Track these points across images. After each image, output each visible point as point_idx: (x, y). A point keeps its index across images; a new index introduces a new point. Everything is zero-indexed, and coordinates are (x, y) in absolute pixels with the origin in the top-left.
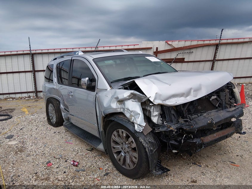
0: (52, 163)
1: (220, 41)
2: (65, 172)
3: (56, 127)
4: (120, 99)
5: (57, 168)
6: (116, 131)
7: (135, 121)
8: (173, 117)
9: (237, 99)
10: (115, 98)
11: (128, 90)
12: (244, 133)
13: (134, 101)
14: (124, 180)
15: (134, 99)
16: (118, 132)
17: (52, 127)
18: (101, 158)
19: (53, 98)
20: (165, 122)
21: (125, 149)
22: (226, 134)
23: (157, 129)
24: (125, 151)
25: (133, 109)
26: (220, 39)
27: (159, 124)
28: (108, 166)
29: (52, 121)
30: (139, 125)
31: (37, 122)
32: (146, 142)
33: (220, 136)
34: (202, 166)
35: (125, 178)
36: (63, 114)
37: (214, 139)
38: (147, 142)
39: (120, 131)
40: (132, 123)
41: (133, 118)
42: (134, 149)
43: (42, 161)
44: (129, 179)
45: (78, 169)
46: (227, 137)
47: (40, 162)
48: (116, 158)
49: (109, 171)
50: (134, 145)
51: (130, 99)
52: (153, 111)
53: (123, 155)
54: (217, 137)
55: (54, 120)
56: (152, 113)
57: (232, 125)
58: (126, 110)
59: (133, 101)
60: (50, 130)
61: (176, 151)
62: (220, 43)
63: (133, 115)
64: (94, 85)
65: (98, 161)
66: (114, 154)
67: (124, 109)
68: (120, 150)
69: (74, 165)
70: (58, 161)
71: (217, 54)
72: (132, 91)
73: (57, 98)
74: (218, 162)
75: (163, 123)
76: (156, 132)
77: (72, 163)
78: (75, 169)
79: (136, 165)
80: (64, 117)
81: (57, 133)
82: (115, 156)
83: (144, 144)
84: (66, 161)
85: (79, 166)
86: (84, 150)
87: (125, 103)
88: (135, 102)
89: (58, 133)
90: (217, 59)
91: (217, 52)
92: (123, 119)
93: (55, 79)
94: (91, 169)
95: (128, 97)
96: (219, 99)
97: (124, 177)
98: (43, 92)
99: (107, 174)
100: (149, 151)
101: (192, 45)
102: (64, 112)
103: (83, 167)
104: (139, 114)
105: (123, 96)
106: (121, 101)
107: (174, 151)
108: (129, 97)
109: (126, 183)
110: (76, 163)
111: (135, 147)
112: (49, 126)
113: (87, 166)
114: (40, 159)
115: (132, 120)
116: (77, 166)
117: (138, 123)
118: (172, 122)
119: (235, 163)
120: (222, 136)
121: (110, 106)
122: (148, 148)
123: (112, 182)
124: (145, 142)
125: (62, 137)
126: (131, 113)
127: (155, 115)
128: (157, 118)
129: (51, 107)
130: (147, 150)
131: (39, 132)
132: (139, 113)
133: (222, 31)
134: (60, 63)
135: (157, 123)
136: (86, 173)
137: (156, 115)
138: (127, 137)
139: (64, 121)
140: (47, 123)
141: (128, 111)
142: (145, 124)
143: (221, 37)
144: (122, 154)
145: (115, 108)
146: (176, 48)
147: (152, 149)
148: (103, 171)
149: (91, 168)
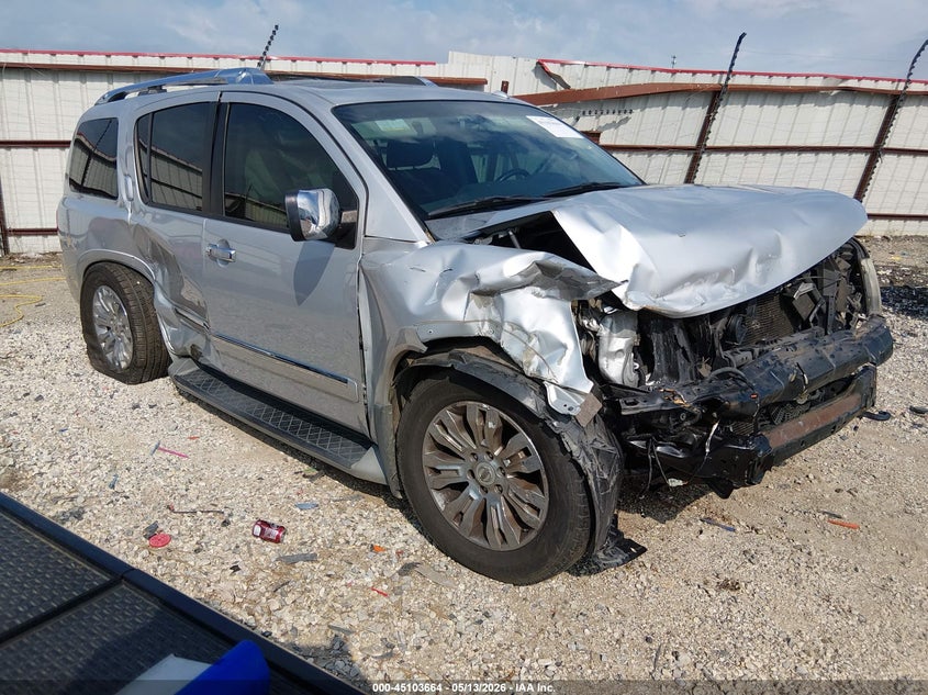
0: (167, 531)
1: (728, 79)
2: (235, 568)
3: (135, 383)
4: (487, 285)
5: (197, 551)
6: (450, 407)
7: (545, 374)
8: (681, 361)
9: (871, 298)
10: (463, 280)
11: (514, 247)
12: (885, 416)
13: (543, 292)
14: (480, 589)
15: (542, 287)
16: (463, 412)
17: (117, 383)
18: (364, 507)
19: (117, 263)
20: (648, 377)
21: (483, 477)
22: (834, 419)
23: (628, 404)
24: (484, 484)
25: (539, 327)
26: (731, 71)
27: (627, 384)
28: (405, 536)
29: (109, 356)
30: (566, 388)
31: (39, 360)
32: (587, 453)
33: (815, 427)
34: (738, 529)
35: (483, 583)
36: (166, 332)
37: (798, 436)
38: (591, 452)
39: (474, 408)
40: (533, 379)
41: (536, 360)
42: (533, 478)
43: (120, 528)
44: (500, 586)
45: (288, 554)
46: (832, 428)
47: (113, 531)
48: (443, 508)
49: (412, 559)
50: (535, 463)
51: (528, 285)
52: (610, 337)
53: (475, 497)
54: (807, 430)
55: (123, 356)
56: (604, 340)
57: (852, 386)
58: (507, 327)
59: (538, 295)
60: (111, 397)
61: (680, 483)
62: (726, 86)
63: (537, 348)
64: (349, 220)
65: (357, 518)
66: (434, 493)
67: (497, 326)
68: (461, 480)
69: (264, 537)
70: (189, 524)
71: (714, 127)
72: (539, 256)
73: (133, 265)
74: (783, 514)
75: (641, 381)
76: (623, 413)
77: (258, 530)
78: (273, 555)
79: (532, 535)
80: (169, 345)
81: (144, 406)
82: (439, 500)
83: (581, 462)
84: (226, 523)
85: (287, 539)
86: (288, 477)
87: (502, 300)
88: (547, 300)
89: (151, 407)
90: (709, 143)
91: (714, 119)
92: (491, 364)
93: (128, 184)
94: (339, 550)
95: (519, 279)
96: (818, 295)
97: (479, 578)
98: (63, 234)
99: (407, 569)
100: (596, 485)
101: (632, 83)
102: (169, 323)
103: (304, 543)
104: (565, 347)
105: (501, 273)
106: (490, 294)
107: (675, 483)
108: (525, 276)
109: (491, 600)
110: (275, 532)
111: (538, 472)
112: (101, 378)
113: (319, 541)
114: (112, 518)
115: (531, 370)
116: (277, 540)
117: (560, 382)
118: (677, 378)
119: (839, 517)
120: (820, 426)
121: (438, 309)
122: (594, 474)
123: (440, 598)
124: (583, 454)
125: (174, 425)
126: (530, 341)
127: (615, 349)
128: (622, 360)
129: (104, 302)
130: (591, 482)
131: (64, 403)
132: (564, 341)
133: (739, 42)
134: (154, 113)
135: (620, 382)
136: (323, 567)
137: (620, 350)
138: (506, 433)
139: (171, 362)
140: (89, 368)
141: (517, 332)
142: (591, 384)
143: (732, 64)
144: (472, 494)
145: (461, 319)
146: (574, 91)
147: (606, 476)
148: (389, 557)
149: (337, 547)
